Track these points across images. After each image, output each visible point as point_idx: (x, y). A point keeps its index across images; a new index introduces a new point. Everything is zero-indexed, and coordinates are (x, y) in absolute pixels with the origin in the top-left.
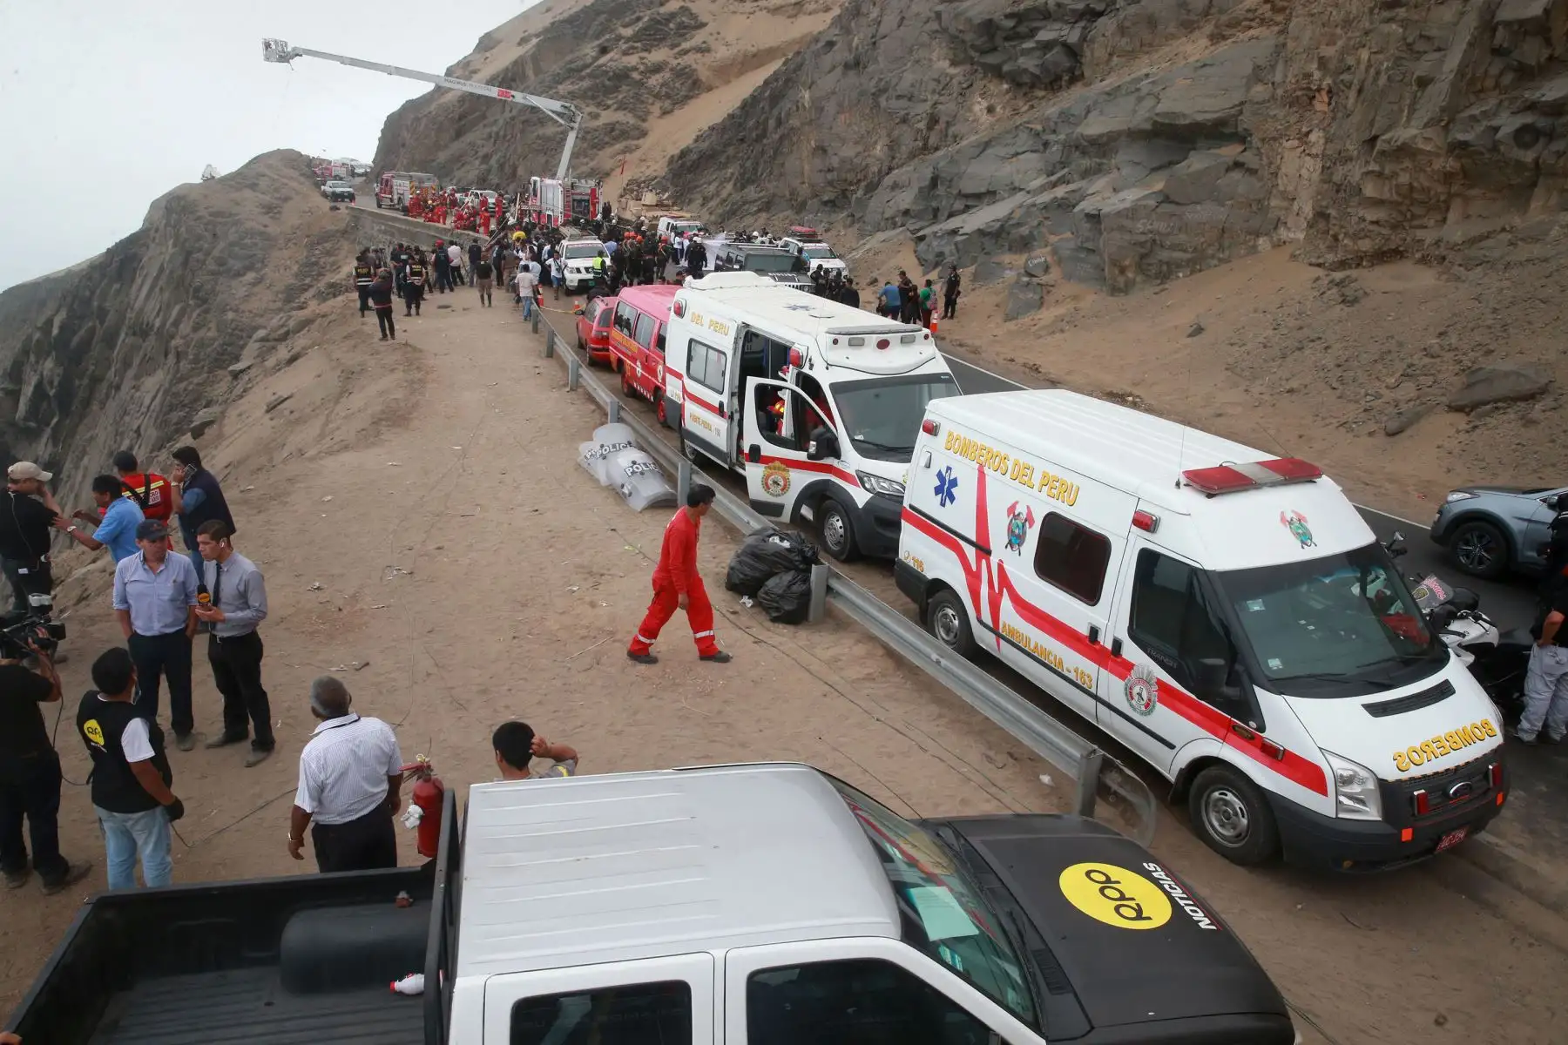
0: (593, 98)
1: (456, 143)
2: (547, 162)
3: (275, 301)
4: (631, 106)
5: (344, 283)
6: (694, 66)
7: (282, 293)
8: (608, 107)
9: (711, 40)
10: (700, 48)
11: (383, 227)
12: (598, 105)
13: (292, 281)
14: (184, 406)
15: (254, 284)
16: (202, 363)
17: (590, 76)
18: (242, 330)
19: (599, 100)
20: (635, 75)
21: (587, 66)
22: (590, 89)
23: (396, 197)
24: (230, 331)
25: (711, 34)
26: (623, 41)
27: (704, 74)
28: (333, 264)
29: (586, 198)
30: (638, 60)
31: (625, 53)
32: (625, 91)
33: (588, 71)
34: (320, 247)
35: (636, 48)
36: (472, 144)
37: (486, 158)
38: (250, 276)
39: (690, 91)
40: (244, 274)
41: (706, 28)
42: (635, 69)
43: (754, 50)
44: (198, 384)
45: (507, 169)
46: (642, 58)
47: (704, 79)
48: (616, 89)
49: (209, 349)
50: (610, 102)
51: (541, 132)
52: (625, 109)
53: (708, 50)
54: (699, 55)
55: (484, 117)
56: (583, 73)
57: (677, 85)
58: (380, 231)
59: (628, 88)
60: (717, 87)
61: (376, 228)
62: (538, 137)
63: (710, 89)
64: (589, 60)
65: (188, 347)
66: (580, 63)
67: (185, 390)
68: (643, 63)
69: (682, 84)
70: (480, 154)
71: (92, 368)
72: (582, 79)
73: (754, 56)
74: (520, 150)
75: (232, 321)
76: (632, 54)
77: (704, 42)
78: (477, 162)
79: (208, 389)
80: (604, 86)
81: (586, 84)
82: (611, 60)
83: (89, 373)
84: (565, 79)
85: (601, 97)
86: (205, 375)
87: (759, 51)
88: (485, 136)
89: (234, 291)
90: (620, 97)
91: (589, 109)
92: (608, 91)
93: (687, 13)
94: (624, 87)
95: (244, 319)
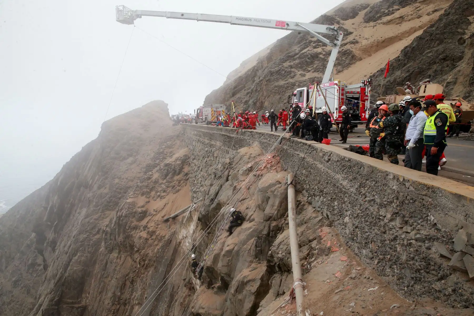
0: (301, 68)
1: (233, 98)
2: (280, 98)
3: (140, 173)
4: (321, 70)
5: (173, 163)
6: (351, 49)
7: (144, 168)
8: (309, 71)
9: (357, 38)
10: (353, 42)
11: (195, 133)
12: (304, 70)
13: (150, 162)
14: (87, 232)
15: (131, 164)
16: (99, 207)
17: (299, 58)
18: (121, 189)
19: (304, 68)
20: (321, 56)
21: (298, 54)
22: (300, 63)
23: (204, 117)
24: (115, 189)
25: (356, 36)
26: (312, 43)
27: (357, 53)
28: (171, 152)
29: (357, 96)
30: (322, 50)
31: (315, 47)
32: (317, 63)
33: (297, 56)
34: (165, 144)
35: (320, 45)
36: (239, 98)
37: (246, 102)
38: (130, 160)
39: (350, 61)
40: (128, 158)
41: (353, 34)
42: (320, 53)
43: (383, 39)
44: (96, 219)
45: (258, 104)
46: (323, 49)
47: (357, 55)
48: (312, 63)
49: (104, 200)
50: (309, 69)
51: (276, 84)
52: (318, 71)
53: (357, 42)
54: (353, 45)
55: (245, 87)
56: (295, 57)
57: (343, 59)
58: (194, 134)
59: (318, 62)
60: (365, 58)
61: (193, 133)
62: (276, 87)
63: (361, 59)
64: (297, 51)
65: (94, 198)
66: (293, 53)
67: (89, 222)
68: (324, 51)
69: (346, 58)
70: (244, 101)
71: (72, 200)
72: (295, 60)
73: (384, 41)
74: (265, 94)
75: (117, 183)
76: (318, 47)
77: (354, 39)
78: (242, 105)
79: (100, 222)
80: (306, 61)
81: (297, 61)
82: (309, 50)
83: (70, 202)
84: (286, 61)
85: (305, 67)
86: (100, 214)
87: (385, 39)
88: (245, 94)
89: (121, 168)
90: (315, 66)
91: (300, 73)
92: (308, 64)
93: (342, 29)
94: (316, 62)
95: (123, 183)
